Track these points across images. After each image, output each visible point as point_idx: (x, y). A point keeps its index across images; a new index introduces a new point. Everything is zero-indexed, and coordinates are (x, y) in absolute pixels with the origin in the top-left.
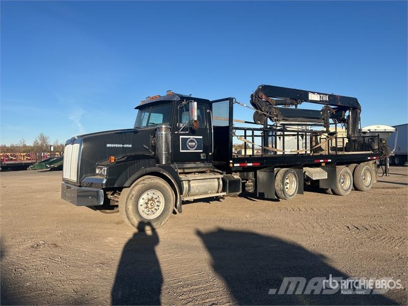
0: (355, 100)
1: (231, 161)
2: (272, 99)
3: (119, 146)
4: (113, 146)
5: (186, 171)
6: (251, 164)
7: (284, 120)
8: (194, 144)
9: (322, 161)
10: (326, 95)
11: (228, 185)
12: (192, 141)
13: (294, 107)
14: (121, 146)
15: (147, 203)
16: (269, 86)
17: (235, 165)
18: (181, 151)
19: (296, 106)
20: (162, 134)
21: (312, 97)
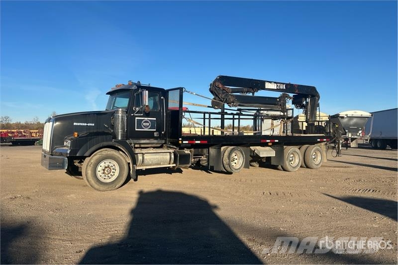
0: (314, 89)
1: (180, 139)
2: (228, 88)
3: (84, 124)
4: (78, 124)
5: (142, 146)
6: (199, 142)
7: (240, 105)
8: (148, 124)
9: (269, 141)
10: (283, 84)
11: (178, 158)
12: (146, 122)
13: (251, 94)
14: (86, 124)
15: (104, 170)
16: (226, 76)
17: (184, 142)
18: (136, 130)
19: (253, 94)
20: (119, 116)
21: (268, 85)
